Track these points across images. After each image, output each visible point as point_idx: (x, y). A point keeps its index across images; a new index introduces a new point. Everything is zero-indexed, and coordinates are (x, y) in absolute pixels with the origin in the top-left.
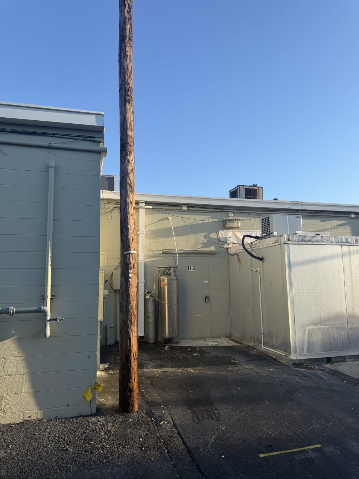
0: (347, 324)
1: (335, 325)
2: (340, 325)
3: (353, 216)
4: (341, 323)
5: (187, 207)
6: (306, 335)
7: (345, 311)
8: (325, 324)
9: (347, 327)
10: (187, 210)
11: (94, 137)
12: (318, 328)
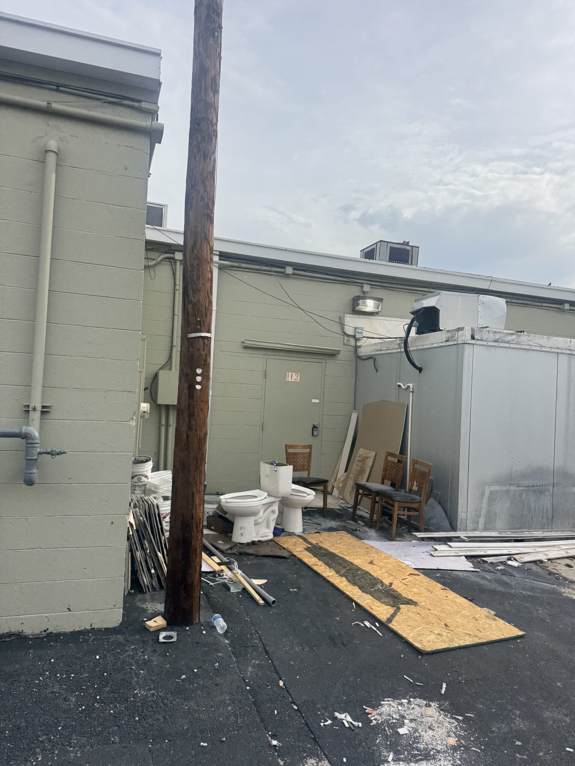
0: (552, 486)
1: (533, 486)
2: (541, 488)
3: (567, 306)
4: (543, 484)
5: (294, 269)
6: (485, 500)
7: (552, 466)
8: (517, 484)
9: (551, 491)
10: (293, 274)
11: (139, 101)
12: (506, 490)
